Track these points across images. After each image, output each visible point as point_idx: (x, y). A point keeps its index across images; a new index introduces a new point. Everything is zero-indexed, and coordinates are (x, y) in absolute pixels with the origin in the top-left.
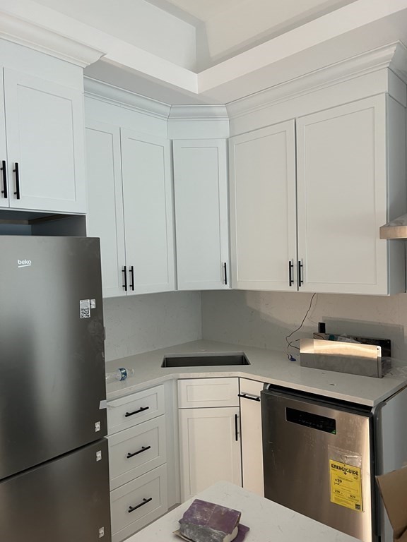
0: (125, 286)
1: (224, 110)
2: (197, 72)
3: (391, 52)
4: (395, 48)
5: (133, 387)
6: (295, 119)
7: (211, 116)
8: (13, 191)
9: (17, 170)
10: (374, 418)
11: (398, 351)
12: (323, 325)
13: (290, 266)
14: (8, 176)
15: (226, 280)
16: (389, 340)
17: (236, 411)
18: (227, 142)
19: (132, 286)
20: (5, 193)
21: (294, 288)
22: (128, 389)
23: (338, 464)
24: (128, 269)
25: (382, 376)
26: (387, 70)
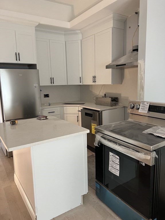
0: (51, 83)
1: (80, 31)
2: (69, 22)
3: (112, 15)
4: (112, 14)
5: (50, 107)
6: (95, 34)
7: (77, 34)
8: (18, 59)
9: (19, 54)
10: (100, 113)
11: (120, 101)
12: (105, 94)
13: (93, 77)
14: (17, 56)
15: (80, 82)
16: (118, 98)
17: (78, 115)
18: (81, 41)
19: (53, 83)
20: (17, 59)
21: (94, 84)
22: (49, 107)
23: (93, 124)
24: (52, 78)
25: (112, 106)
26: (112, 20)
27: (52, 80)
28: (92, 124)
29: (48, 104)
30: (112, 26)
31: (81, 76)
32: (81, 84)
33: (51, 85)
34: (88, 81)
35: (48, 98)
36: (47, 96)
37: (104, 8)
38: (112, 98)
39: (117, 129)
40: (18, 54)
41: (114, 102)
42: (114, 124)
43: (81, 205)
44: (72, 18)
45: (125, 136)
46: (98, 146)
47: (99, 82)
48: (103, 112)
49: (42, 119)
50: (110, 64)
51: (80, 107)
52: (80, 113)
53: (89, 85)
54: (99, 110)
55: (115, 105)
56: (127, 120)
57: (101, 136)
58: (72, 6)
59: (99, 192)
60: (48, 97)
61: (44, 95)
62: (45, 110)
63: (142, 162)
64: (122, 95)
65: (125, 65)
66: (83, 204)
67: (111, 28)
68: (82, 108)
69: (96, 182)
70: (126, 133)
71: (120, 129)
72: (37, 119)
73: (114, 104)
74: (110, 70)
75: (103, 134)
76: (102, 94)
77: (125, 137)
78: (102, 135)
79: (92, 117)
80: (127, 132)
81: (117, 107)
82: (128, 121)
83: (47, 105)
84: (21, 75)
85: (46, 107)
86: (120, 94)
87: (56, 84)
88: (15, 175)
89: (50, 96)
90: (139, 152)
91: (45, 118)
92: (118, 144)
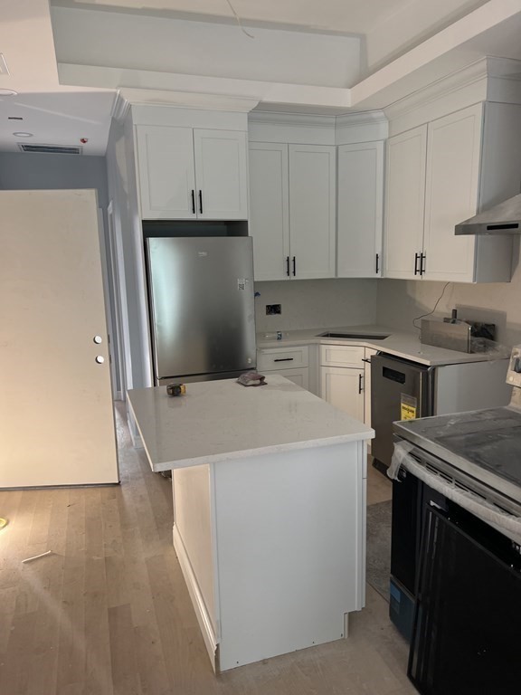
0: (288, 272)
1: (382, 114)
2: (350, 88)
3: (483, 65)
4: (485, 62)
5: (282, 343)
6: (428, 123)
7: (372, 121)
8: (199, 208)
9: (200, 195)
10: (428, 374)
11: (500, 335)
12: (455, 312)
13: (417, 257)
14: (197, 199)
15: (377, 270)
16: (494, 325)
17: (361, 372)
18: (385, 143)
19: (294, 272)
20: (194, 209)
21: (418, 277)
22: (276, 343)
23: (406, 406)
24: (291, 259)
25: (472, 352)
26: (486, 79)
27: (291, 264)
28: (402, 405)
29: (276, 335)
30: (485, 98)
31: (379, 251)
32: (378, 276)
33: (288, 278)
34: (401, 269)
35: (277, 315)
36: (274, 309)
37: (456, 48)
38: (475, 325)
39: (462, 435)
40: (198, 194)
41: (481, 339)
42: (457, 417)
43: (344, 639)
44: (363, 74)
45: (477, 460)
46: (396, 478)
47: (433, 273)
48: (440, 371)
49: (252, 382)
50: (468, 221)
51: (371, 349)
52: (368, 365)
53: (404, 281)
54: (428, 363)
55: (485, 348)
56: (506, 407)
57: (409, 450)
58: (363, 38)
59: (398, 612)
60: (279, 312)
61: (268, 306)
62: (266, 351)
63: (519, 546)
64: (509, 319)
65: (516, 226)
66: (349, 636)
67: (481, 105)
68: (374, 353)
69: (391, 581)
70: (485, 450)
71: (471, 436)
72: (239, 382)
73: (482, 346)
74: (470, 239)
75: (414, 447)
76: (445, 309)
77: (477, 462)
78: (410, 448)
79: (403, 383)
80: (488, 447)
81: (490, 354)
82: (506, 410)
83: (270, 339)
84: (204, 254)
85: (269, 344)
86: (503, 316)
87: (301, 275)
88: (174, 527)
89: (283, 310)
90: (512, 514)
91: (258, 382)
92: (454, 482)
